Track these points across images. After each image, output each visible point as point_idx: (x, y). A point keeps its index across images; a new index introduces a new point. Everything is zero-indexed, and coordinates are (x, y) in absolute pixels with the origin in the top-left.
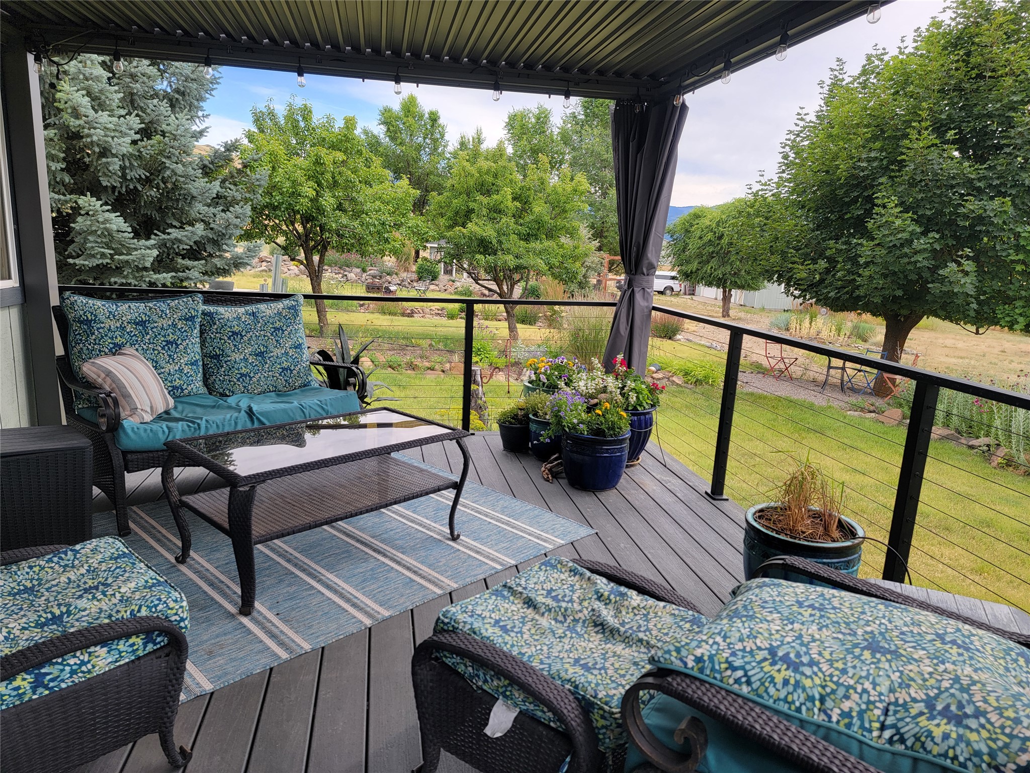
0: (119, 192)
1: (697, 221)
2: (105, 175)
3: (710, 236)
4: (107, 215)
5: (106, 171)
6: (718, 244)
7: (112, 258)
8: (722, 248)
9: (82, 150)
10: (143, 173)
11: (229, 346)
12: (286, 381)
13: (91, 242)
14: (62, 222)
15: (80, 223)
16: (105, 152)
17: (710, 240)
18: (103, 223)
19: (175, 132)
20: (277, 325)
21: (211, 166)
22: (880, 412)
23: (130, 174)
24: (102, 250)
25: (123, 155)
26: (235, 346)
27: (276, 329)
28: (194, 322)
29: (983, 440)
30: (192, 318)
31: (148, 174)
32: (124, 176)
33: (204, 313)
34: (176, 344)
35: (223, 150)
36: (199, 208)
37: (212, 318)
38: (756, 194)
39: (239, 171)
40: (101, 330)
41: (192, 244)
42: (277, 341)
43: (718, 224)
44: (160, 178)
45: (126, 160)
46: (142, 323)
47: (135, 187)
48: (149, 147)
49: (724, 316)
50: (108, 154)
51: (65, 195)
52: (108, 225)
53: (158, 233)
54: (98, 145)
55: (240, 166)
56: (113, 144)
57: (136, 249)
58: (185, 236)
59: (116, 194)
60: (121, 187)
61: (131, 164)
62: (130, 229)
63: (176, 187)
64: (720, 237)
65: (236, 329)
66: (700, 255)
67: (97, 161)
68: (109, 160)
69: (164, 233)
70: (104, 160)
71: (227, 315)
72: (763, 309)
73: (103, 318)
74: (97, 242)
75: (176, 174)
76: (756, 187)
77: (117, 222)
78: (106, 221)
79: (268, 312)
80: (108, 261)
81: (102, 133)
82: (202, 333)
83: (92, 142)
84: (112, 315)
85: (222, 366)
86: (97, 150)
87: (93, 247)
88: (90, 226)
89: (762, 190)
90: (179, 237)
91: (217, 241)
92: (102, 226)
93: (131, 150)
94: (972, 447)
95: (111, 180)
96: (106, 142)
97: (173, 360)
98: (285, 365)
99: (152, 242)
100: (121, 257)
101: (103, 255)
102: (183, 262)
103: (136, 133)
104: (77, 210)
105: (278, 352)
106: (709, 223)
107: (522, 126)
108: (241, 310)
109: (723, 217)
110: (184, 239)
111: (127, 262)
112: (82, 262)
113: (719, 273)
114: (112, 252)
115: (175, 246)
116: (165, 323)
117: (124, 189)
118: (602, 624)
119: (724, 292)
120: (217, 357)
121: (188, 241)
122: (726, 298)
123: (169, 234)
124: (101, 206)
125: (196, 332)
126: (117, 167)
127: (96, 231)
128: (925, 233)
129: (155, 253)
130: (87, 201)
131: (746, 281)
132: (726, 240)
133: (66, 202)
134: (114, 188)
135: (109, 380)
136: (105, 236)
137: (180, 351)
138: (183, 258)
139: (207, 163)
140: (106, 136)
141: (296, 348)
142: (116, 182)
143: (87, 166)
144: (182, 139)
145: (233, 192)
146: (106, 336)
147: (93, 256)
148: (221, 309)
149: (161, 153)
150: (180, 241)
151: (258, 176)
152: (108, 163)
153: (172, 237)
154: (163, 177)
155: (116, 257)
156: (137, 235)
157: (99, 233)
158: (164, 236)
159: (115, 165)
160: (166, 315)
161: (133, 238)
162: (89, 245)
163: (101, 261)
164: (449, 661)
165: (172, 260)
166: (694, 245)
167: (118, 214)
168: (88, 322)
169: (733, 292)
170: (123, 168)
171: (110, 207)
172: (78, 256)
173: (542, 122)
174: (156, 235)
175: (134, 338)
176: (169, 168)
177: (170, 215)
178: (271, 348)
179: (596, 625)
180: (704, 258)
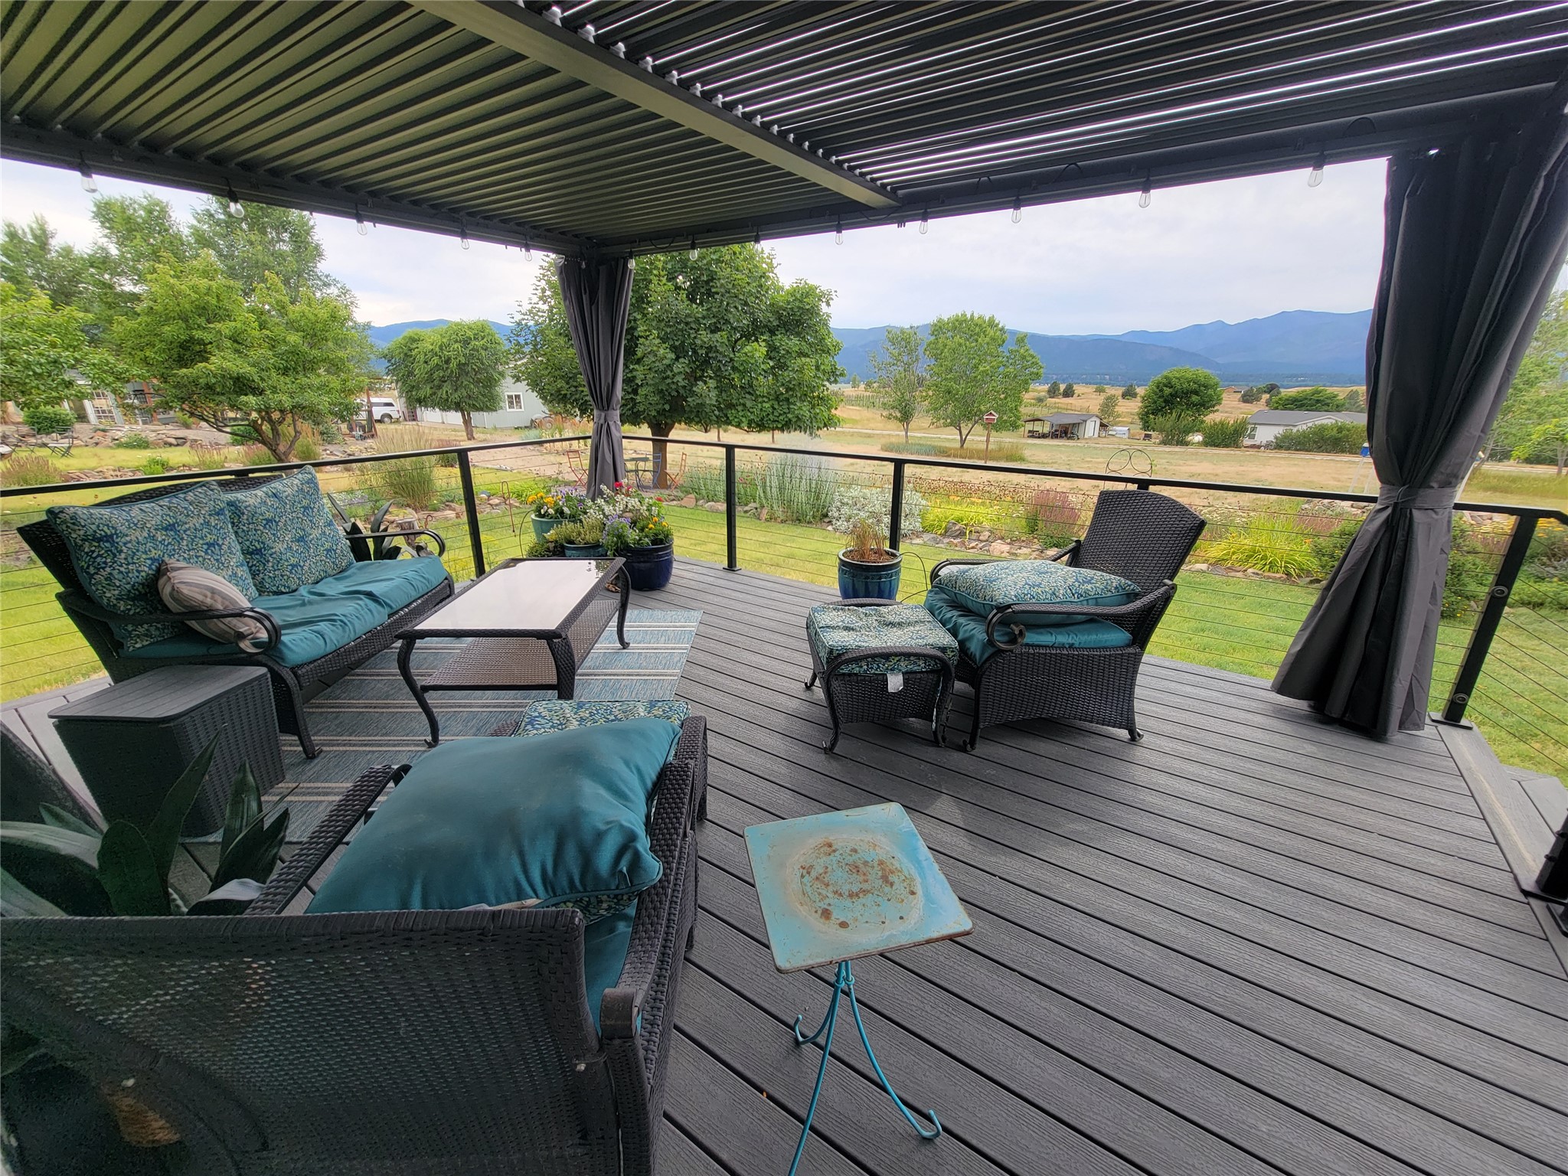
1: (415, 345)
3: (436, 360)
6: (447, 368)
8: (452, 371)
11: (268, 537)
12: (333, 563)
17: (437, 364)
20: (304, 503)
22: (680, 499)
26: (274, 535)
27: (305, 508)
28: (224, 516)
29: (752, 505)
33: (228, 504)
34: (218, 544)
37: (237, 508)
38: (519, 324)
40: (129, 545)
42: (311, 521)
43: (441, 348)
46: (170, 527)
49: (469, 439)
64: (448, 361)
65: (267, 515)
66: (430, 380)
71: (251, 501)
72: (495, 429)
73: (124, 529)
76: (518, 317)
79: (289, 490)
82: (235, 526)
84: (133, 525)
85: (268, 561)
89: (523, 319)
94: (746, 512)
97: (223, 564)
98: (327, 545)
105: (315, 532)
106: (431, 347)
107: (128, 220)
108: (259, 493)
109: (445, 340)
113: (456, 397)
116: (196, 522)
118: (890, 623)
119: (463, 415)
120: (258, 551)
122: (467, 422)
125: (230, 528)
128: (677, 359)
131: (483, 403)
132: (453, 365)
135: (219, 599)
137: (225, 552)
146: (138, 551)
148: (242, 496)
160: (193, 512)
164: (845, 671)
166: (420, 370)
168: (108, 538)
169: (472, 414)
173: (158, 217)
175: (170, 547)
178: (308, 529)
179: (888, 625)
180: (436, 383)
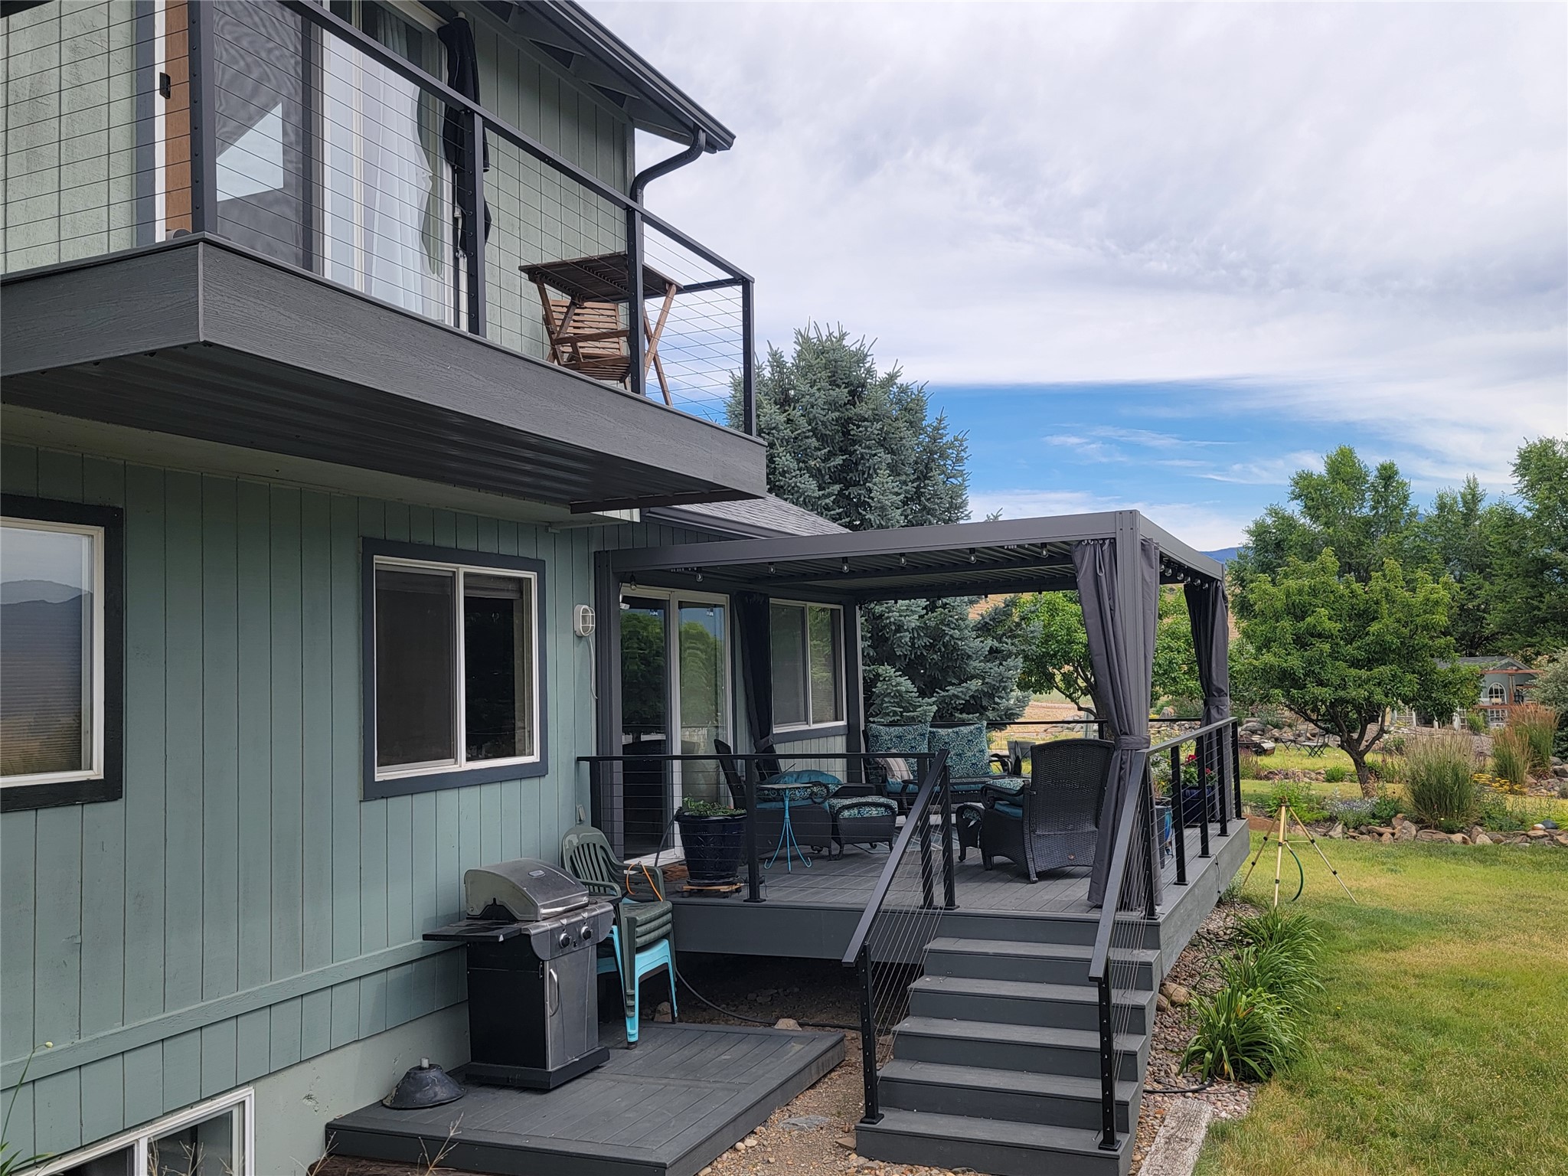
0: (909, 658)
2: (899, 646)
4: (899, 679)
5: (900, 643)
7: (902, 716)
9: (884, 627)
10: (927, 641)
12: (974, 771)
13: (886, 702)
14: (869, 685)
15: (880, 687)
16: (900, 628)
18: (896, 686)
19: (952, 604)
20: (970, 738)
21: (991, 623)
23: (918, 643)
24: (894, 709)
25: (913, 629)
27: (969, 741)
28: (925, 737)
30: (924, 735)
31: (932, 641)
32: (913, 644)
33: (930, 732)
34: (916, 748)
35: (1003, 605)
36: (975, 665)
37: (935, 735)
39: (1018, 625)
41: (968, 698)
42: (969, 748)
44: (941, 643)
45: (915, 632)
46: (900, 737)
47: (922, 653)
48: (933, 619)
50: (902, 630)
51: (870, 666)
52: (899, 688)
53: (939, 691)
54: (894, 623)
55: (1017, 620)
56: (905, 621)
57: (920, 706)
58: (962, 692)
59: (907, 660)
60: (911, 654)
61: (918, 634)
62: (915, 690)
63: (955, 648)
65: (947, 740)
67: (893, 636)
68: (902, 634)
69: (944, 690)
70: (898, 635)
71: (943, 733)
73: (883, 734)
74: (891, 702)
75: (953, 638)
77: (906, 684)
78: (898, 684)
79: (965, 731)
80: (899, 718)
81: (898, 614)
82: (929, 742)
83: (890, 622)
84: (887, 734)
86: (893, 628)
87: (887, 707)
88: (887, 689)
90: (956, 693)
91: (993, 692)
92: (894, 689)
93: (918, 624)
95: (904, 650)
96: (900, 621)
98: (974, 761)
99: (934, 699)
100: (908, 714)
101: (895, 713)
102: (960, 716)
103: (923, 609)
104: (878, 675)
105: (970, 754)
108: (950, 730)
110: (960, 694)
111: (913, 717)
112: (879, 720)
114: (902, 710)
115: (952, 702)
116: (910, 737)
117: (913, 656)
121: (963, 697)
123: (947, 691)
124: (895, 672)
125: (926, 742)
126: (908, 639)
127: (890, 693)
129: (935, 708)
130: (886, 670)
133: (870, 671)
134: (906, 655)
136: (897, 697)
138: (961, 713)
139: (987, 620)
140: (901, 616)
141: (980, 752)
142: (906, 650)
143: (887, 639)
144: (959, 608)
145: (1007, 646)
147: (888, 714)
148: (940, 730)
149: (942, 622)
150: (958, 697)
151: (1032, 629)
152: (901, 637)
153: (950, 693)
154: (944, 642)
155: (905, 714)
156: (922, 694)
157: (892, 694)
158: (943, 693)
159: (907, 637)
160: (911, 733)
161: (918, 697)
162: (885, 705)
163: (893, 718)
165: (951, 715)
167: (907, 677)
170: (912, 639)
171: (901, 673)
172: (877, 715)
174: (938, 693)
176: (948, 634)
177: (950, 673)
178: (966, 751)
